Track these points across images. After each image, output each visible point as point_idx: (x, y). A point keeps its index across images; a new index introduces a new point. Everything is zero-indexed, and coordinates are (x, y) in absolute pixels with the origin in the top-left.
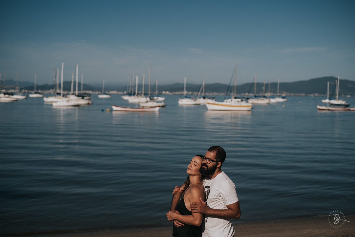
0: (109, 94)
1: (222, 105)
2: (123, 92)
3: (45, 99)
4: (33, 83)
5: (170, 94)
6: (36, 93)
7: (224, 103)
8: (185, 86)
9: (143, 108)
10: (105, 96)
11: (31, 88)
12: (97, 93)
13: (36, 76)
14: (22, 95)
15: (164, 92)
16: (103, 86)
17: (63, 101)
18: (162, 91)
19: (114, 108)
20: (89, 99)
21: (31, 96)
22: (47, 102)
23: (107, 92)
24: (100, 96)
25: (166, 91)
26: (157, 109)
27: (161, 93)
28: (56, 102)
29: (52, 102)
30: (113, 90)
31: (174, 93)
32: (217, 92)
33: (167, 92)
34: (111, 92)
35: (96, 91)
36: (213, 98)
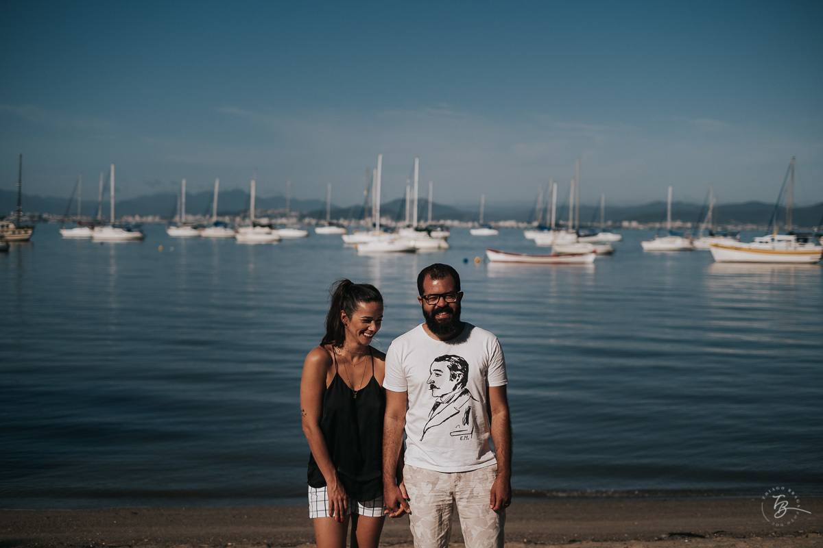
0: (495, 228)
1: (750, 250)
2: (529, 222)
3: (346, 238)
4: (325, 203)
5: (641, 227)
6: (331, 224)
7: (754, 245)
8: (669, 207)
9: (558, 255)
10: (486, 232)
11: (320, 214)
12: (470, 224)
13: (329, 186)
14: (299, 229)
15: (625, 224)
16: (482, 210)
17: (379, 241)
18: (621, 221)
19: (492, 256)
20: (446, 239)
21: (319, 231)
22: (349, 244)
23: (493, 224)
24: (475, 232)
25: (630, 220)
26: (591, 258)
27: (618, 224)
28: (365, 243)
29: (356, 244)
30: (506, 218)
31: (651, 225)
32: (753, 222)
33: (634, 224)
34: (502, 224)
35: (467, 221)
36: (733, 235)
